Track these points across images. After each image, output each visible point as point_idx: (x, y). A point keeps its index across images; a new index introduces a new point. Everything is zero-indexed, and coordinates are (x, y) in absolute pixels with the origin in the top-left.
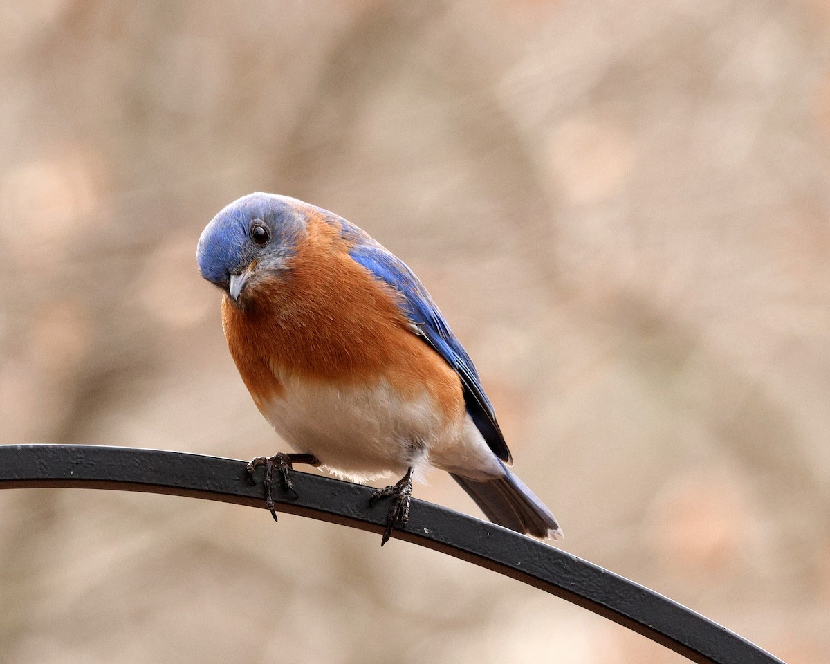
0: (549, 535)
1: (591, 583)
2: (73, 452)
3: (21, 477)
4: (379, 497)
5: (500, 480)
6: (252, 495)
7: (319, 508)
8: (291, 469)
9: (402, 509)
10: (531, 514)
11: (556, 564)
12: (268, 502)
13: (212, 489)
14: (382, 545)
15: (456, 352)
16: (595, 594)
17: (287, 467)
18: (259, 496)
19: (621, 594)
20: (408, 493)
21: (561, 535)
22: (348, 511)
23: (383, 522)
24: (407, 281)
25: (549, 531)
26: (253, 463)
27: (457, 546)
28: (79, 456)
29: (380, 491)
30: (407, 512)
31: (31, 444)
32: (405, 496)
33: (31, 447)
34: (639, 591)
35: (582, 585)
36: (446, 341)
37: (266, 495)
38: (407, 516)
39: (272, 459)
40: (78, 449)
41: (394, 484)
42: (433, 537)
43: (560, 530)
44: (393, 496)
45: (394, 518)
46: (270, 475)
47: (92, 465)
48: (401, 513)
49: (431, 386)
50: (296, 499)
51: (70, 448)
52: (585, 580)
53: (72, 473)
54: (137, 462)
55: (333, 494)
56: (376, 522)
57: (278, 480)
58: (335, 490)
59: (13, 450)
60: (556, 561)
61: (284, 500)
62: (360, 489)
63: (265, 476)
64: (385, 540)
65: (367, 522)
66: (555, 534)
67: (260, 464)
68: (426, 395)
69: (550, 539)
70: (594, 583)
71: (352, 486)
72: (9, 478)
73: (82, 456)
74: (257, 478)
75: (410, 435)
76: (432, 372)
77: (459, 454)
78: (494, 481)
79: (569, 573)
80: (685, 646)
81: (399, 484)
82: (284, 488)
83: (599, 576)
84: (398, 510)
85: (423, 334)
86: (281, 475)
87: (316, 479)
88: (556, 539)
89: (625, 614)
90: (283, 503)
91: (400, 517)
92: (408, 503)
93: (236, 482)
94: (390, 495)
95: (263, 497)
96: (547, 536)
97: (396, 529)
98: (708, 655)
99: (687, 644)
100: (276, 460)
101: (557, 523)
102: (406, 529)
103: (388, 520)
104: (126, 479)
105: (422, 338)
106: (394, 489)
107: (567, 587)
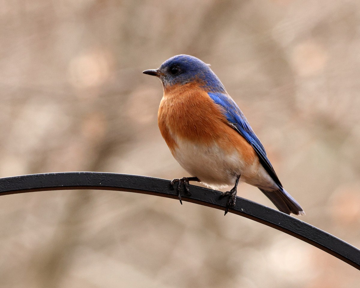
0: (300, 214)
1: (308, 232)
2: (101, 175)
3: (80, 185)
4: (223, 195)
5: (278, 191)
6: (173, 194)
7: (199, 199)
8: (188, 184)
9: (233, 200)
10: (292, 205)
11: (294, 224)
12: (179, 197)
13: (157, 191)
14: (225, 215)
15: (252, 137)
16: (310, 237)
17: (187, 183)
18: (175, 194)
19: (320, 237)
20: (235, 194)
21: (304, 214)
22: (211, 201)
23: (225, 206)
24: (232, 107)
25: (300, 212)
26: (173, 181)
27: (255, 216)
28: (103, 177)
29: (224, 193)
30: (235, 201)
31: (84, 172)
32: (234, 195)
33: (84, 173)
34: (327, 235)
35: (305, 232)
36: (248, 133)
37: (178, 194)
38: (235, 203)
39: (181, 180)
40: (103, 174)
41: (229, 191)
42: (245, 212)
43: (303, 212)
44: (229, 196)
45: (229, 204)
46: (180, 186)
47: (109, 181)
48: (232, 202)
49: (238, 149)
50: (190, 196)
51: (100, 173)
52: (306, 230)
53: (100, 184)
54: (127, 180)
55: (205, 194)
56: (222, 205)
57: (183, 188)
58: (206, 192)
59: (77, 174)
60: (294, 223)
61: (185, 196)
62: (216, 192)
63: (178, 186)
64: (226, 213)
65: (219, 205)
66: (302, 213)
67: (176, 181)
68: (236, 152)
69: (300, 215)
70: (310, 232)
71: (213, 191)
72: (75, 185)
73: (105, 177)
74: (175, 187)
75: (231, 169)
76: (239, 143)
77: (258, 180)
78: (276, 191)
79: (299, 228)
80: (346, 258)
81: (231, 191)
82: (186, 191)
83: (311, 229)
84: (231, 201)
85: (236, 128)
86: (184, 186)
87: (198, 188)
88: (302, 215)
89: (322, 244)
90: (185, 197)
91: (232, 204)
92: (235, 198)
93: (166, 189)
94: (228, 195)
95: (177, 195)
96: (299, 214)
97: (230, 209)
98: (355, 262)
99: (346, 257)
100: (182, 180)
101: (302, 209)
102: (234, 209)
103: (227, 204)
104: (122, 186)
105: (235, 129)
106: (230, 192)
107: (298, 233)
